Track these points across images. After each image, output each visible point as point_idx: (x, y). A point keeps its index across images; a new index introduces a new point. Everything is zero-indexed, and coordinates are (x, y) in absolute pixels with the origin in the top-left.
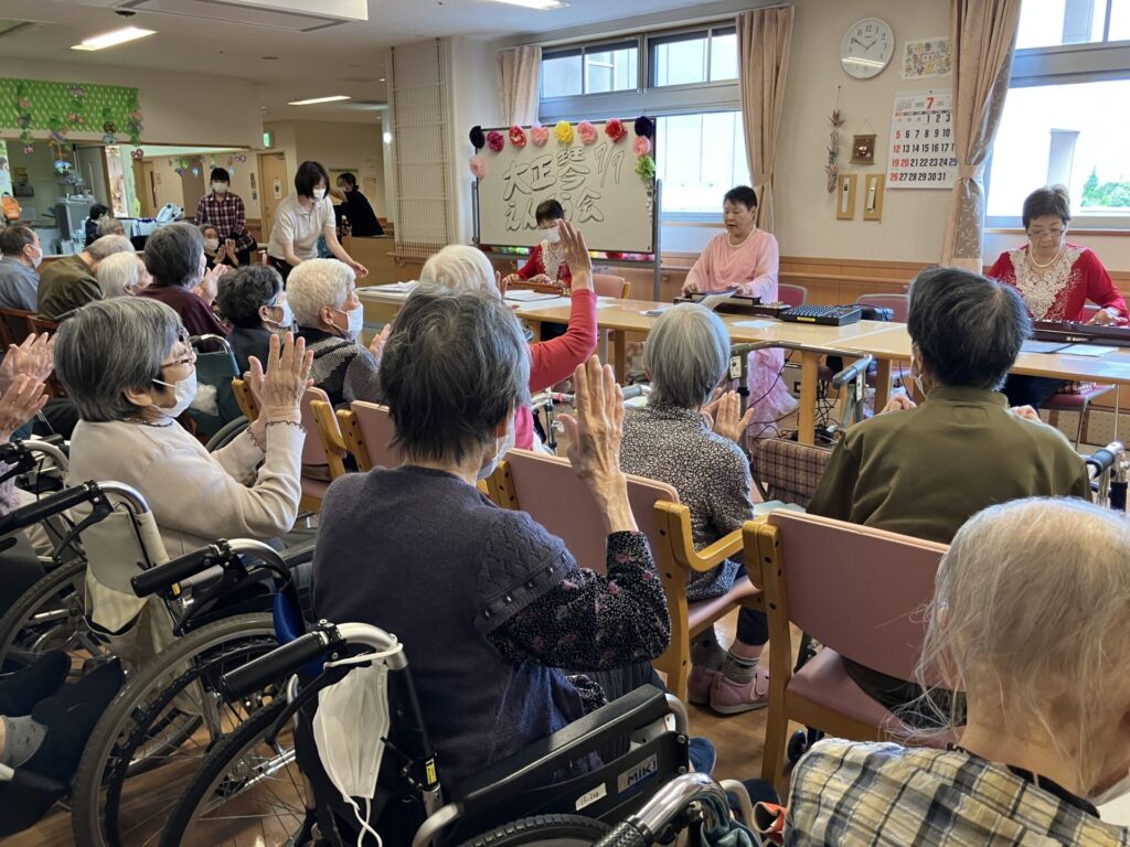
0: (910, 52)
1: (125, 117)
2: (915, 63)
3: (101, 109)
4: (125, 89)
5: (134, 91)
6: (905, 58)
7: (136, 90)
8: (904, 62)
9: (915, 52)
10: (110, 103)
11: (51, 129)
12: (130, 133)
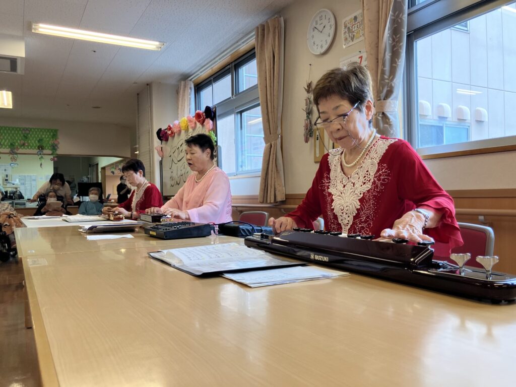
0: (345, 27)
1: (50, 143)
2: (349, 33)
3: (38, 139)
4: (52, 130)
5: (56, 131)
6: (343, 32)
7: (58, 130)
8: (343, 35)
9: (348, 25)
10: (43, 136)
11: (10, 148)
12: (52, 150)
